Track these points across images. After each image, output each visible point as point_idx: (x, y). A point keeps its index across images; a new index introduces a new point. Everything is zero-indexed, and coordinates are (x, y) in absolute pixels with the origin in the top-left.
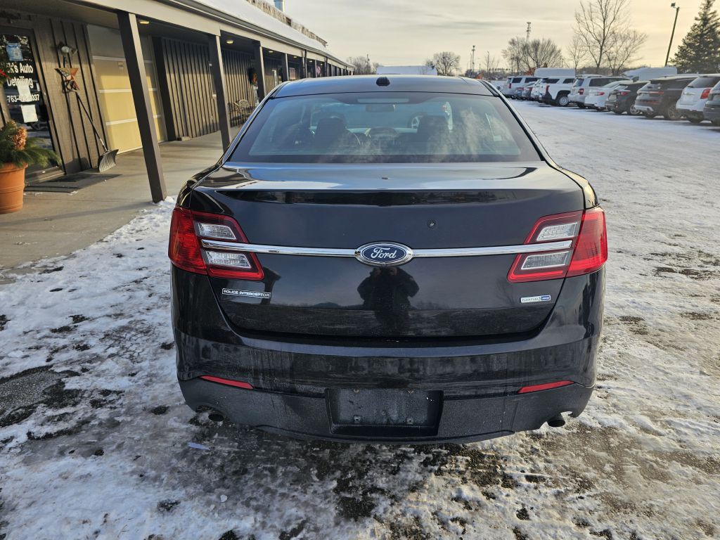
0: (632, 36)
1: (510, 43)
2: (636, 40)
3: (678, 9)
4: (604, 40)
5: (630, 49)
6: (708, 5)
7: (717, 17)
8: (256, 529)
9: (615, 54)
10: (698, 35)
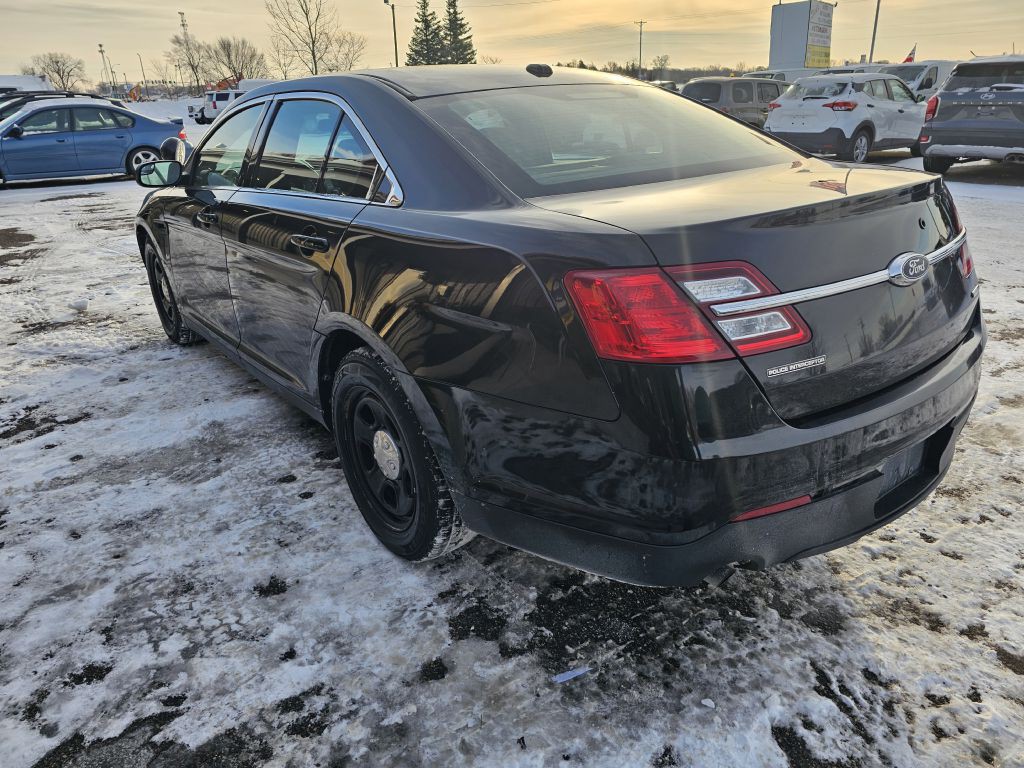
0: (348, 38)
1: (174, 42)
2: (354, 45)
3: (393, 7)
4: (313, 42)
5: (351, 56)
6: (425, 5)
7: (437, 20)
8: (790, 706)
9: (334, 61)
10: (423, 40)
